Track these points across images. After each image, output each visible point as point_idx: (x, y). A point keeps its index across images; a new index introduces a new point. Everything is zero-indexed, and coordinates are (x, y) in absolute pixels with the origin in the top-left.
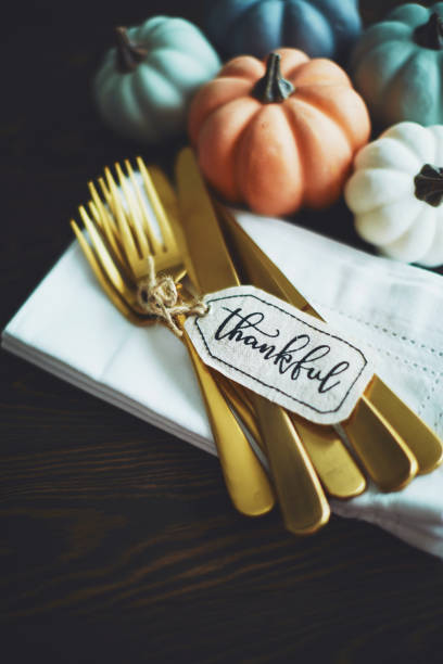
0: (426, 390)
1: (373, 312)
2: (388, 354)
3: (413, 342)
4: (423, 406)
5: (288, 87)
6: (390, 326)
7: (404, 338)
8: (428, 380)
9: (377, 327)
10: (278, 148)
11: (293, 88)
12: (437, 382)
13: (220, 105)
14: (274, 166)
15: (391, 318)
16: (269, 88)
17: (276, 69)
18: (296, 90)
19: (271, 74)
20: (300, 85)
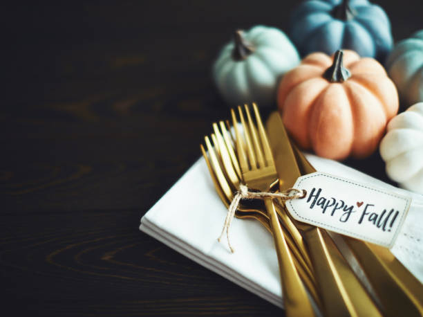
2: (407, 250)
5: (347, 73)
6: (408, 232)
7: (418, 240)
10: (340, 110)
11: (350, 74)
13: (300, 82)
14: (336, 123)
16: (335, 73)
17: (340, 61)
18: (352, 76)
19: (337, 63)
20: (355, 73)
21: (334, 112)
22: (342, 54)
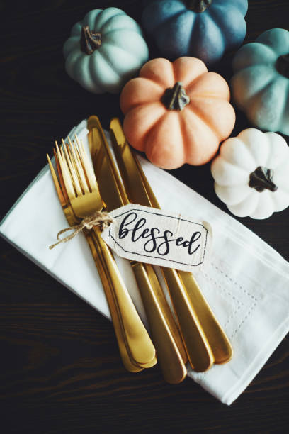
0: (232, 312)
2: (215, 283)
3: (231, 280)
4: (228, 321)
7: (226, 276)
8: (234, 305)
11: (188, 101)
12: (239, 308)
14: (167, 155)
15: (221, 261)
16: (172, 103)
17: (179, 92)
18: (191, 101)
19: (175, 95)
20: (193, 98)
22: (180, 87)
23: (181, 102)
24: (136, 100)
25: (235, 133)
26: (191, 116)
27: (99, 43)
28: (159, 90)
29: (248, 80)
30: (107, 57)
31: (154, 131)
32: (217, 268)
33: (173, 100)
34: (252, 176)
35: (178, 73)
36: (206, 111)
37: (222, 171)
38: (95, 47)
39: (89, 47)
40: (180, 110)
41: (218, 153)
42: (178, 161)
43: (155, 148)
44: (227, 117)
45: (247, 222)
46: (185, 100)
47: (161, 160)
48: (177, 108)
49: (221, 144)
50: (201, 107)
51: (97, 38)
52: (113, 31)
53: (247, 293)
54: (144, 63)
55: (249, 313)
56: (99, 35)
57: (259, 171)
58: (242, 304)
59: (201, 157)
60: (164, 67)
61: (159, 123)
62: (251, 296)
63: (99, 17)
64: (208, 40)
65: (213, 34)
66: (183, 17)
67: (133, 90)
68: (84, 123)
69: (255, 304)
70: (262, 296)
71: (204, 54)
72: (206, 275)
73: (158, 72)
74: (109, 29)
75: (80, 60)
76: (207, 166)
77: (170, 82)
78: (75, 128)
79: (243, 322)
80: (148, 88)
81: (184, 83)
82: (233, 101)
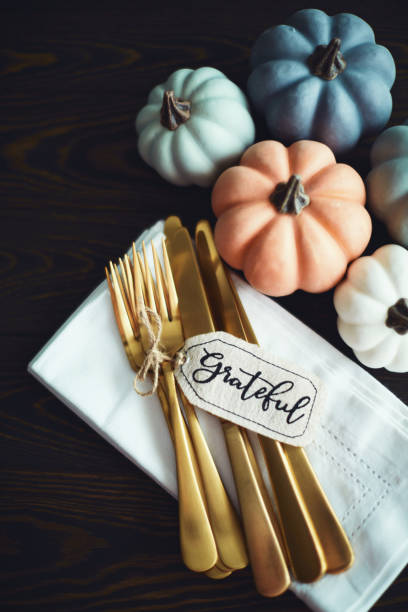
0: (354, 500)
1: (331, 418)
2: (333, 459)
3: (355, 455)
4: (348, 514)
6: (340, 435)
7: (349, 449)
8: (358, 493)
9: (330, 432)
11: (308, 202)
12: (364, 495)
15: (343, 429)
16: (285, 203)
17: (295, 189)
18: (310, 203)
19: (290, 193)
20: (315, 199)
21: (274, 266)
22: (297, 182)
23: (297, 203)
24: (234, 197)
25: (369, 251)
26: (310, 223)
27: (186, 114)
28: (268, 184)
29: (391, 177)
30: (196, 135)
31: (257, 242)
32: (336, 438)
33: (287, 199)
34: (391, 312)
35: (294, 163)
36: (332, 217)
37: (349, 303)
38: (181, 120)
39: (173, 120)
40: (296, 213)
41: (344, 278)
42: (288, 284)
43: (258, 266)
44: (360, 227)
45: (381, 375)
46: (303, 201)
47: (266, 282)
48: (291, 210)
49: (350, 264)
50: (326, 211)
51: (185, 108)
52: (207, 100)
53: (376, 475)
54: (247, 147)
55: (378, 504)
56: (187, 104)
57: (401, 304)
58: (369, 490)
59: (320, 282)
60: (276, 153)
61: (266, 229)
62: (381, 480)
63: (188, 79)
64: (339, 119)
65: (346, 112)
66: (305, 85)
67: (231, 184)
68: (159, 226)
69: (387, 492)
70: (398, 481)
71: (332, 137)
72: (320, 447)
73: (267, 160)
74: (202, 96)
75: (159, 137)
76: (329, 295)
77: (284, 175)
78: (146, 232)
79: (369, 515)
80: (251, 181)
81: (303, 177)
82: (369, 205)
